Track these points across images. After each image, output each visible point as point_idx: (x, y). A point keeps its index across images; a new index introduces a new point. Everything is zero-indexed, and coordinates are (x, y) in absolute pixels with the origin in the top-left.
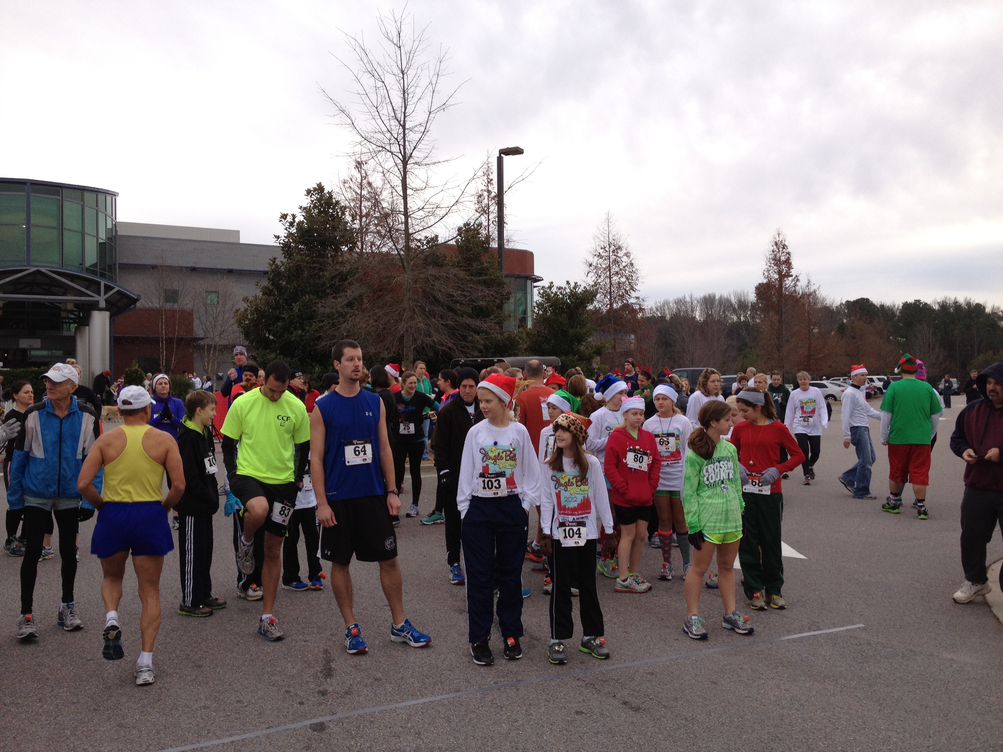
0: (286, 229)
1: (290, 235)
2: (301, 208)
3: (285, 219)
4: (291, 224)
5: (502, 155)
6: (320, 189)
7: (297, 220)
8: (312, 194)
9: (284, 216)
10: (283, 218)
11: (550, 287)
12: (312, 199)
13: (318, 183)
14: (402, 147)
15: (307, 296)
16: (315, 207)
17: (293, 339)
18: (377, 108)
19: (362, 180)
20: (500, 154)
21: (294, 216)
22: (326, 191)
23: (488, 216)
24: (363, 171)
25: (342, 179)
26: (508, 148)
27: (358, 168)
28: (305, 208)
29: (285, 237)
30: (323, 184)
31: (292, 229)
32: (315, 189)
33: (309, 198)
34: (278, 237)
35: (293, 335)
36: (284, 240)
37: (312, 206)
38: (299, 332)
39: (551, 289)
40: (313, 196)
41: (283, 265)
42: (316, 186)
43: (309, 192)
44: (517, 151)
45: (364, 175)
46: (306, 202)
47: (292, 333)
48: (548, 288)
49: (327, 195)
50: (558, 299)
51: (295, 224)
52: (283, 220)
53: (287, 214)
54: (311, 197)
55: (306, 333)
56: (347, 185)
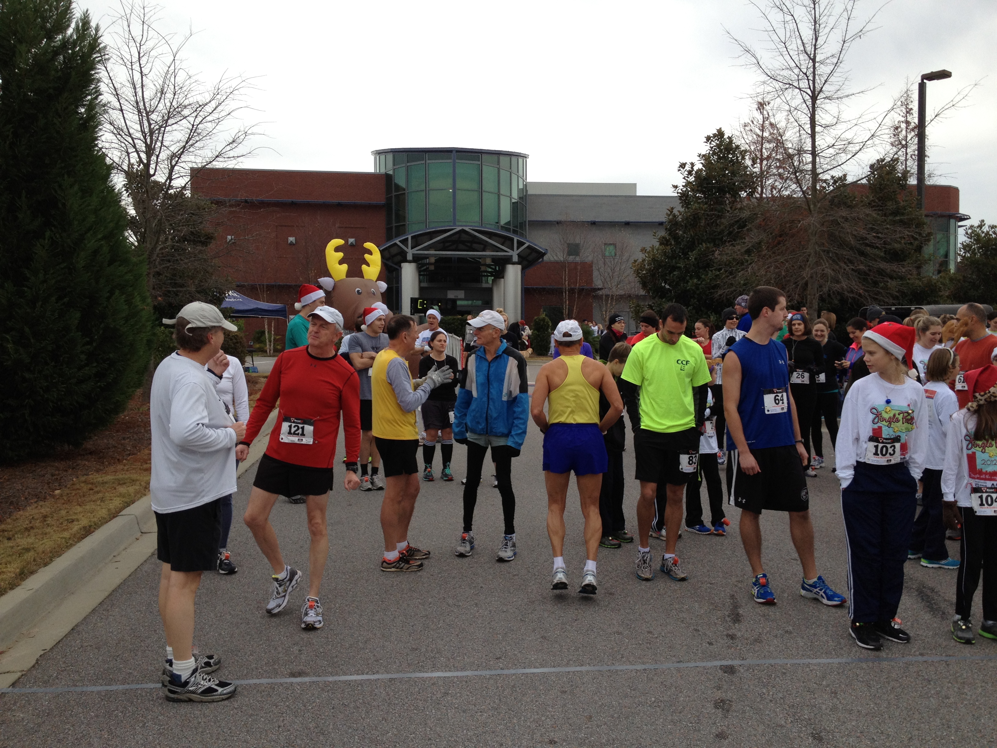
0: (684, 178)
1: (688, 184)
2: (699, 156)
3: (684, 168)
4: (690, 173)
5: (925, 81)
6: (720, 134)
7: (696, 168)
8: (712, 141)
9: (683, 166)
10: (682, 168)
11: (980, 226)
12: (712, 146)
13: (718, 128)
14: (811, 82)
15: (704, 244)
16: (714, 153)
17: (688, 288)
18: (785, 44)
19: (764, 121)
20: (922, 80)
21: (693, 165)
22: (726, 137)
23: (906, 150)
24: (765, 113)
25: (742, 122)
26: (932, 72)
27: (760, 109)
28: (704, 156)
29: (683, 186)
30: (723, 130)
31: (691, 178)
32: (715, 135)
33: (708, 144)
34: (676, 187)
35: (689, 284)
36: (682, 190)
37: (711, 152)
38: (695, 281)
39: (981, 228)
40: (712, 143)
41: (680, 214)
42: (716, 132)
43: (708, 139)
44: (944, 75)
45: (767, 116)
46: (705, 149)
47: (688, 282)
48: (978, 227)
49: (727, 140)
50: (990, 240)
51: (694, 172)
52: (682, 169)
53: (686, 163)
54: (710, 143)
55: (701, 282)
56: (747, 128)
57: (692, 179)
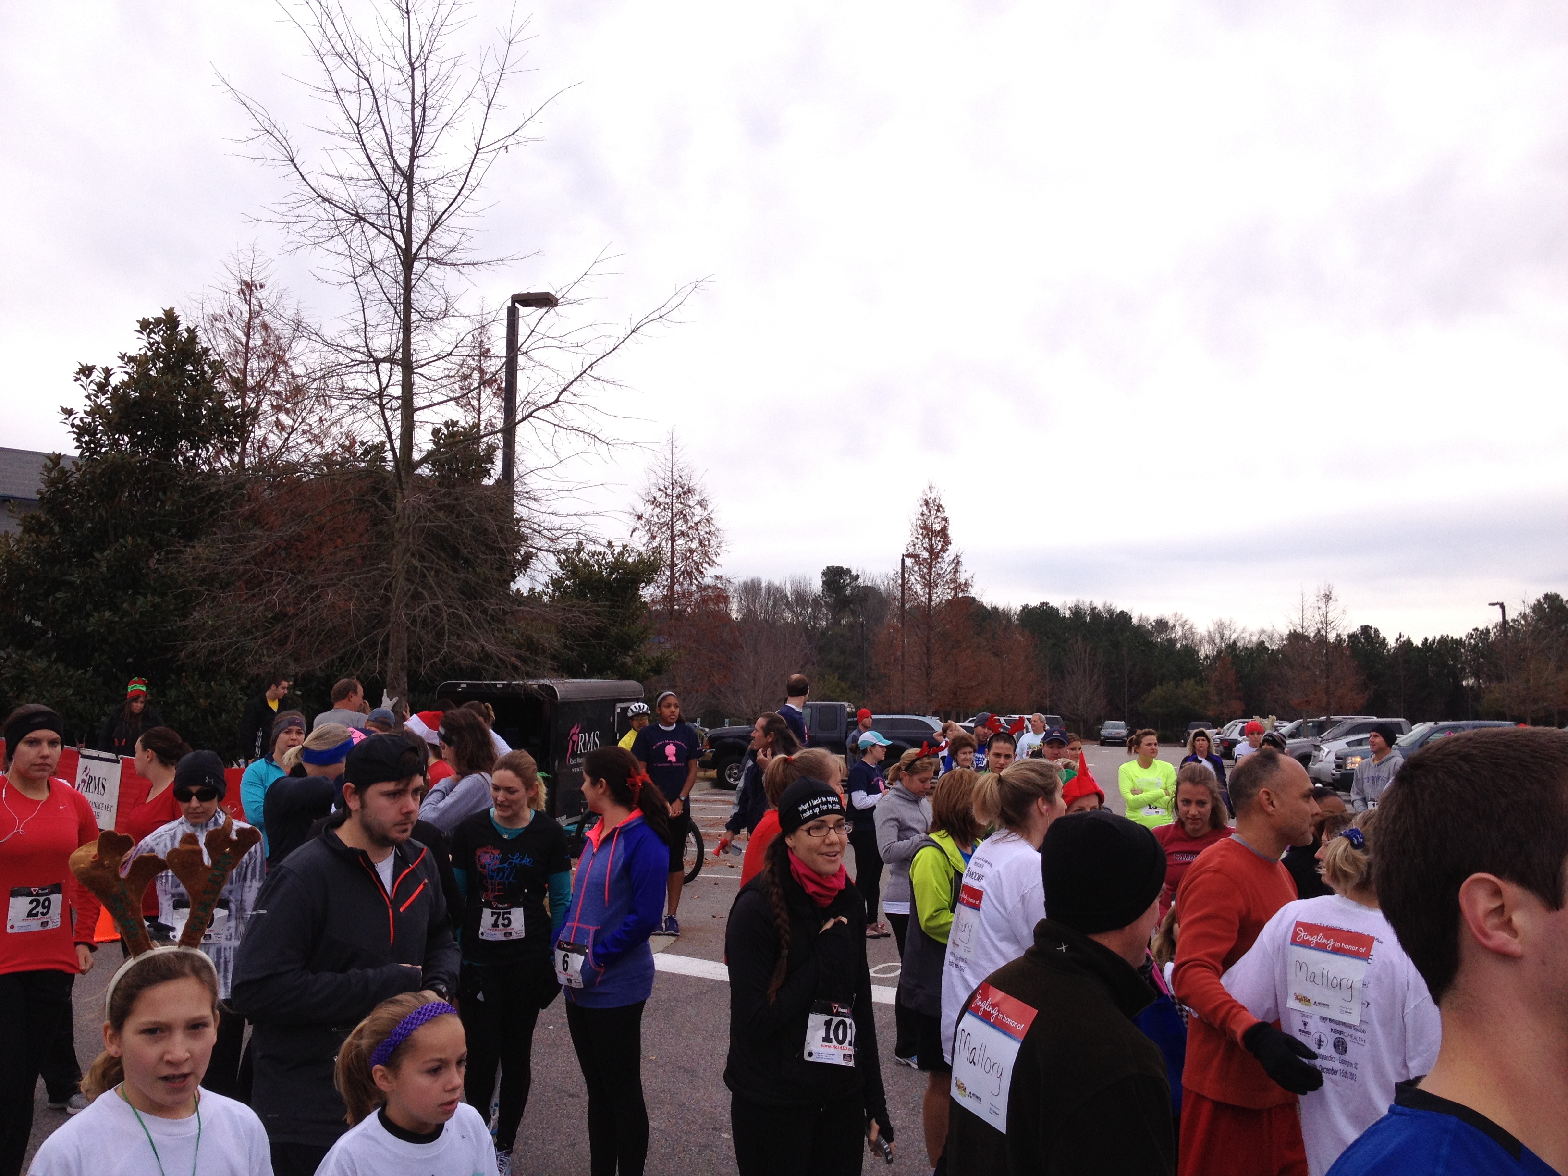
0: (88, 397)
1: (96, 411)
2: (122, 357)
3: (88, 377)
4: (102, 387)
5: (517, 305)
6: (170, 320)
7: (115, 380)
8: (152, 331)
9: (86, 371)
10: (84, 375)
11: (579, 549)
12: (152, 341)
13: (167, 308)
15: (129, 539)
16: (157, 355)
17: (89, 629)
19: (251, 318)
20: (513, 303)
21: (108, 372)
22: (182, 327)
23: (479, 415)
24: (254, 301)
25: (209, 311)
26: (528, 293)
27: (244, 294)
28: (132, 359)
29: (85, 412)
30: (177, 312)
31: (103, 398)
32: (158, 321)
33: (145, 337)
34: (69, 412)
35: (92, 620)
36: (81, 419)
37: (149, 354)
38: (107, 614)
39: (578, 554)
40: (153, 335)
41: (78, 470)
42: (161, 315)
43: (145, 325)
44: (545, 301)
45: (257, 308)
46: (137, 345)
47: (89, 615)
48: (575, 550)
49: (185, 335)
50: (592, 573)
51: (110, 388)
52: (83, 378)
53: (93, 367)
54: (149, 336)
55: (121, 618)
56: (218, 325)
57: (104, 400)
